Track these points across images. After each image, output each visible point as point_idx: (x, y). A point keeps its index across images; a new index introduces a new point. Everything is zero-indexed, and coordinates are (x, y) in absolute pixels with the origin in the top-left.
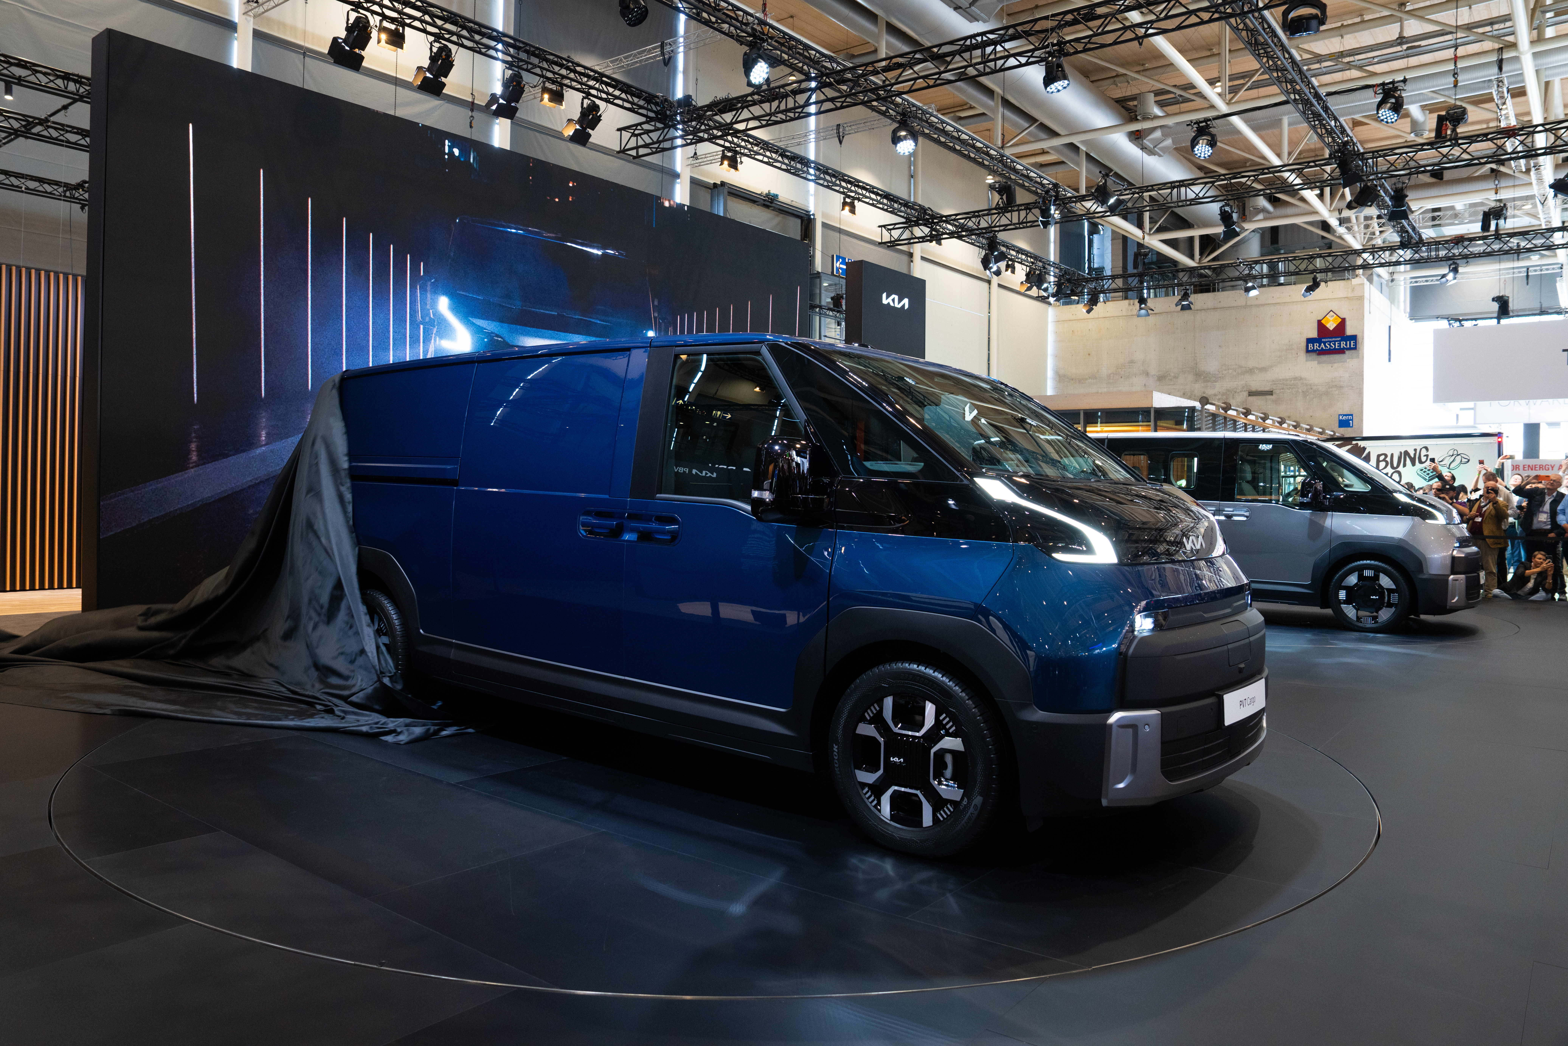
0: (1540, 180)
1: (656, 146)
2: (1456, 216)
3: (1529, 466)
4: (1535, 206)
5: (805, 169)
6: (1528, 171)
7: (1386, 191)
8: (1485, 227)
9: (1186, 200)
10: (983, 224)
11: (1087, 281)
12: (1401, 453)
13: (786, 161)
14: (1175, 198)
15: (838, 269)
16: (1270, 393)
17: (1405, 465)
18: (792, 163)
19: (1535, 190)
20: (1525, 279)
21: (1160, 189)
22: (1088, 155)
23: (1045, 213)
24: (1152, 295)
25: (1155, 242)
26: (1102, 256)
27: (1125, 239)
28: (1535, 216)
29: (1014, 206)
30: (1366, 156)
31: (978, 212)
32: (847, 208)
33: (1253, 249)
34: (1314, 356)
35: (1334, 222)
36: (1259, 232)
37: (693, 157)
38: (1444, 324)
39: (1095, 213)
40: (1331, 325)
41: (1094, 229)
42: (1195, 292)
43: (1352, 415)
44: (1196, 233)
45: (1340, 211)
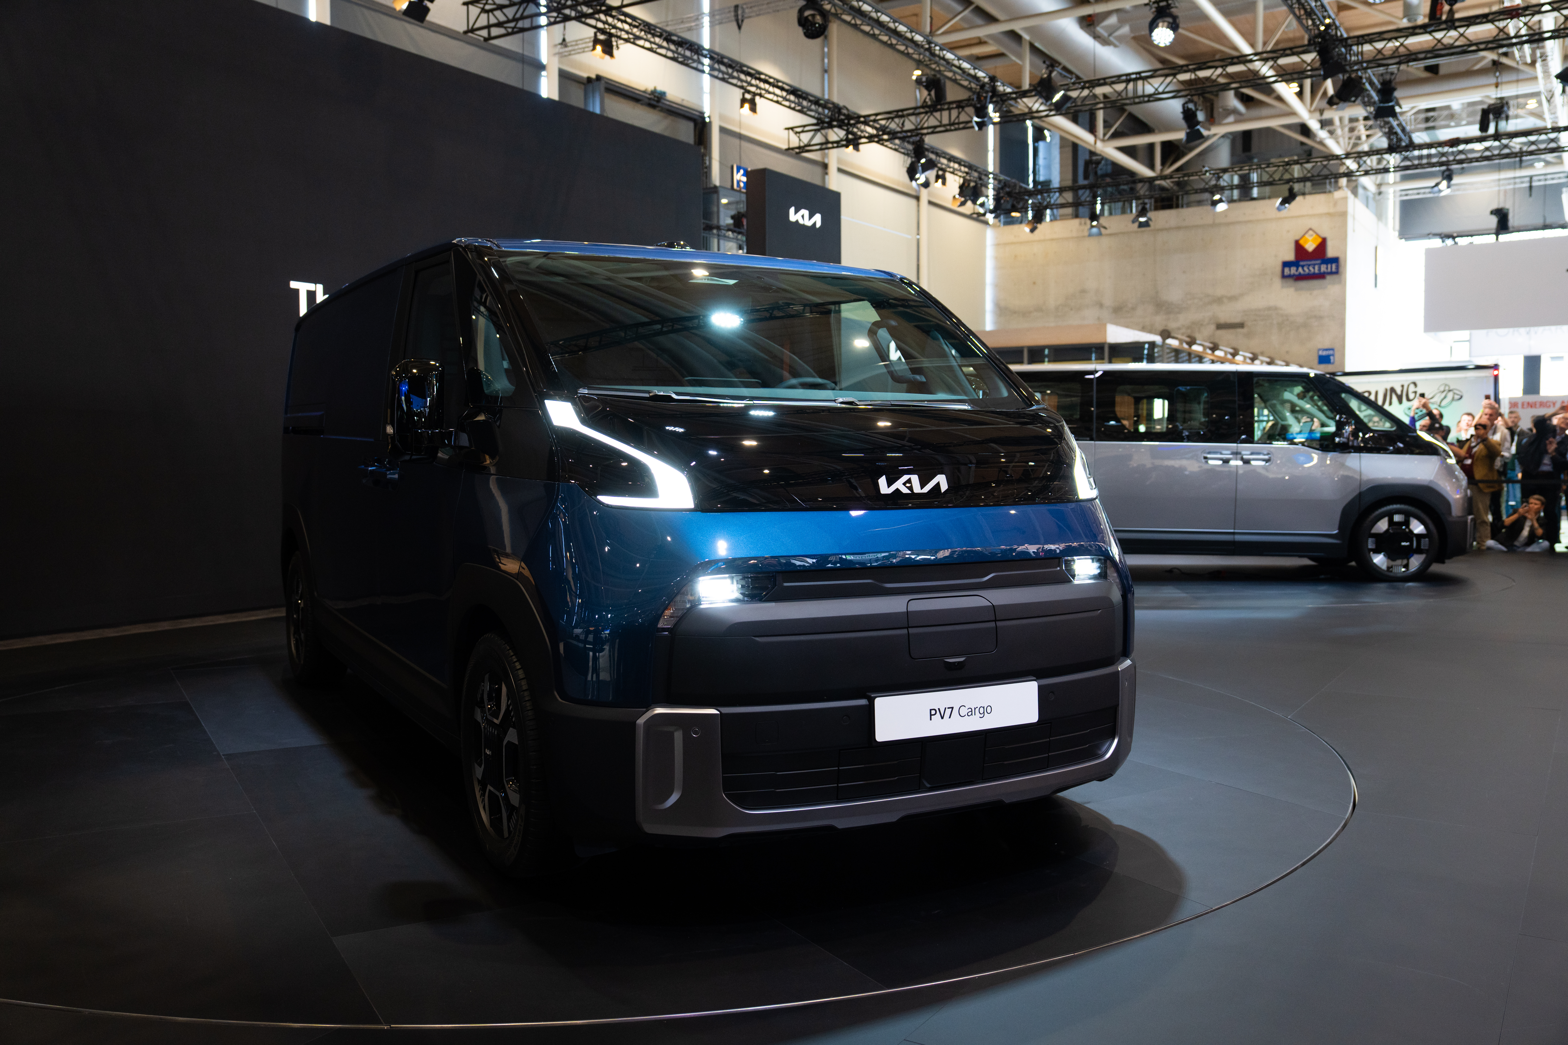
0: (1546, 72)
1: (512, 25)
2: (1452, 116)
3: (1528, 403)
4: (1540, 103)
5: (695, 57)
6: (1533, 63)
7: (1371, 83)
8: (1484, 127)
9: (1144, 96)
10: (908, 126)
11: (1031, 194)
12: (1386, 390)
13: (672, 47)
14: (1130, 94)
15: (738, 182)
16: (1241, 325)
17: (1390, 404)
18: (680, 49)
19: (1540, 86)
20: (1528, 190)
21: (1113, 83)
22: (1032, 47)
23: (981, 112)
24: (1106, 213)
25: (1110, 151)
26: (1048, 167)
27: (1075, 147)
28: (1540, 116)
29: (944, 104)
30: (1349, 42)
31: (902, 111)
32: (747, 106)
33: (1223, 158)
34: (1290, 282)
35: (1314, 125)
36: (1228, 138)
37: (561, 44)
38: (1437, 243)
39: (1037, 111)
40: (1310, 246)
41: (1039, 135)
42: (1157, 208)
43: (1333, 349)
44: (1157, 139)
45: (1321, 112)
